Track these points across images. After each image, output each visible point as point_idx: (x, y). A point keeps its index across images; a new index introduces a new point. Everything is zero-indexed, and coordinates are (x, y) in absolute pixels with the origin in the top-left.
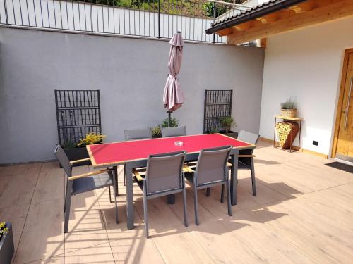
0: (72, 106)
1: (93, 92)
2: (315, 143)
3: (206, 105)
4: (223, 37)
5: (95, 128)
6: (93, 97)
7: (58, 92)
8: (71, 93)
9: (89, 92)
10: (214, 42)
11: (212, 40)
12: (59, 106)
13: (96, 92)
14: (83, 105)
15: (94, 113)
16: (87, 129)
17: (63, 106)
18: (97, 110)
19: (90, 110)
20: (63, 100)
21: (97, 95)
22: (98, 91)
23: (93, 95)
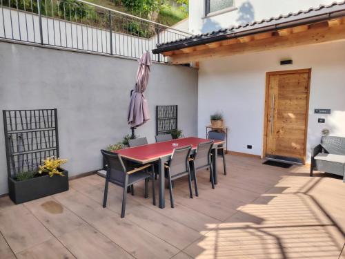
0: (25, 128)
1: (49, 112)
2: (250, 147)
3: (157, 119)
4: (166, 57)
5: (52, 152)
6: (50, 117)
7: (7, 113)
8: (23, 113)
9: (45, 112)
10: (159, 61)
11: (157, 60)
12: (9, 129)
13: (53, 111)
14: (38, 127)
15: (51, 135)
16: (43, 154)
17: (14, 129)
18: (54, 131)
19: (46, 133)
20: (13, 122)
21: (53, 114)
22: (55, 110)
23: (49, 114)
